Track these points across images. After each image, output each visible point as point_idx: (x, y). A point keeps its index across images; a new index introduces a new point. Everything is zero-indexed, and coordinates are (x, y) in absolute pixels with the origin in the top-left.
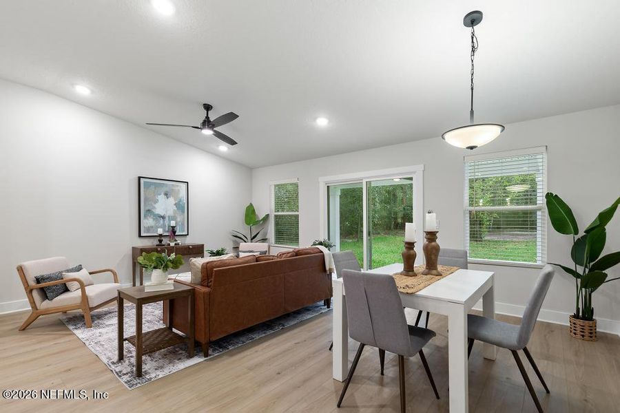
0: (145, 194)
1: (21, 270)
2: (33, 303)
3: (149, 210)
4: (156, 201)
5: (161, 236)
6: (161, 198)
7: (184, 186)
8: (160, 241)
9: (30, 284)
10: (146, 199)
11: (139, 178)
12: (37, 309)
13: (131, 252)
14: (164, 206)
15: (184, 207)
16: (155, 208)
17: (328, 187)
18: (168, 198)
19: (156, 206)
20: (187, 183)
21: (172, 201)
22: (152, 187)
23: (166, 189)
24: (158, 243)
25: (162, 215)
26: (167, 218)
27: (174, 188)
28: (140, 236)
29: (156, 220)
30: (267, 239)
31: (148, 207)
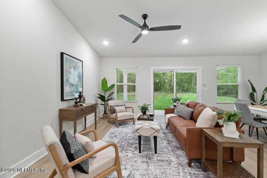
0: (65, 67)
3: (67, 80)
4: (70, 73)
5: (76, 99)
6: (72, 70)
7: (81, 63)
11: (63, 54)
14: (74, 76)
15: (81, 77)
16: (69, 78)
19: (70, 76)
20: (82, 61)
21: (76, 73)
22: (68, 62)
23: (74, 65)
24: (75, 104)
25: (73, 83)
26: (75, 86)
27: (77, 65)
28: (62, 99)
29: (70, 87)
30: (113, 98)
31: (67, 78)
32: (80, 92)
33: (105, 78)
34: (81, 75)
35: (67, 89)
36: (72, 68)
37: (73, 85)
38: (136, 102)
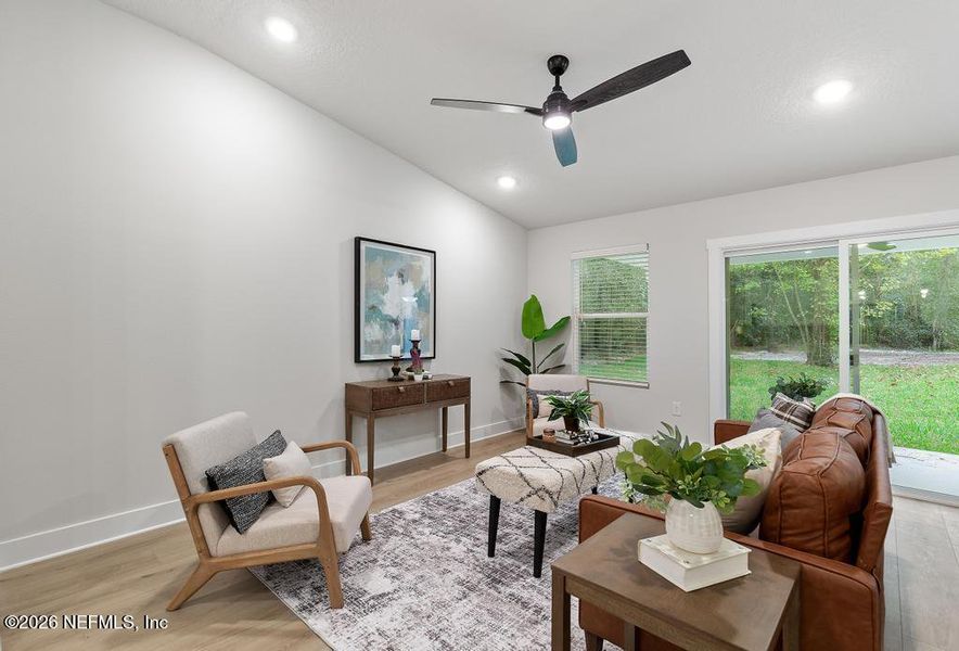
0: (367, 274)
1: (172, 452)
2: (201, 539)
3: (373, 307)
4: (385, 290)
5: (396, 360)
6: (393, 281)
7: (428, 258)
8: (396, 371)
9: (193, 491)
10: (369, 285)
11: (358, 241)
12: (211, 556)
13: (341, 394)
14: (399, 299)
15: (428, 302)
16: (382, 302)
17: (727, 259)
18: (403, 282)
19: (386, 297)
20: (434, 252)
21: (409, 287)
22: (379, 260)
23: (399, 265)
24: (391, 375)
25: (395, 317)
26: (402, 323)
27: (413, 263)
28: (357, 360)
29: (384, 327)
30: (564, 366)
31: (372, 302)
32: (415, 343)
33: (534, 299)
34: (431, 290)
35: (371, 332)
36: (391, 276)
37: (396, 322)
38: (648, 388)
